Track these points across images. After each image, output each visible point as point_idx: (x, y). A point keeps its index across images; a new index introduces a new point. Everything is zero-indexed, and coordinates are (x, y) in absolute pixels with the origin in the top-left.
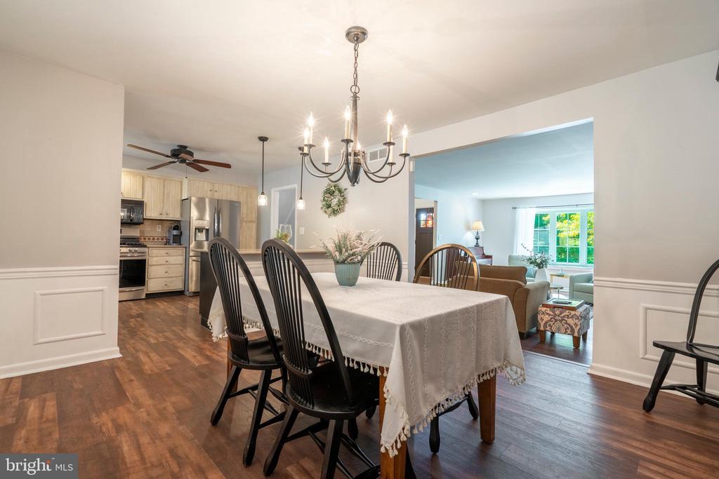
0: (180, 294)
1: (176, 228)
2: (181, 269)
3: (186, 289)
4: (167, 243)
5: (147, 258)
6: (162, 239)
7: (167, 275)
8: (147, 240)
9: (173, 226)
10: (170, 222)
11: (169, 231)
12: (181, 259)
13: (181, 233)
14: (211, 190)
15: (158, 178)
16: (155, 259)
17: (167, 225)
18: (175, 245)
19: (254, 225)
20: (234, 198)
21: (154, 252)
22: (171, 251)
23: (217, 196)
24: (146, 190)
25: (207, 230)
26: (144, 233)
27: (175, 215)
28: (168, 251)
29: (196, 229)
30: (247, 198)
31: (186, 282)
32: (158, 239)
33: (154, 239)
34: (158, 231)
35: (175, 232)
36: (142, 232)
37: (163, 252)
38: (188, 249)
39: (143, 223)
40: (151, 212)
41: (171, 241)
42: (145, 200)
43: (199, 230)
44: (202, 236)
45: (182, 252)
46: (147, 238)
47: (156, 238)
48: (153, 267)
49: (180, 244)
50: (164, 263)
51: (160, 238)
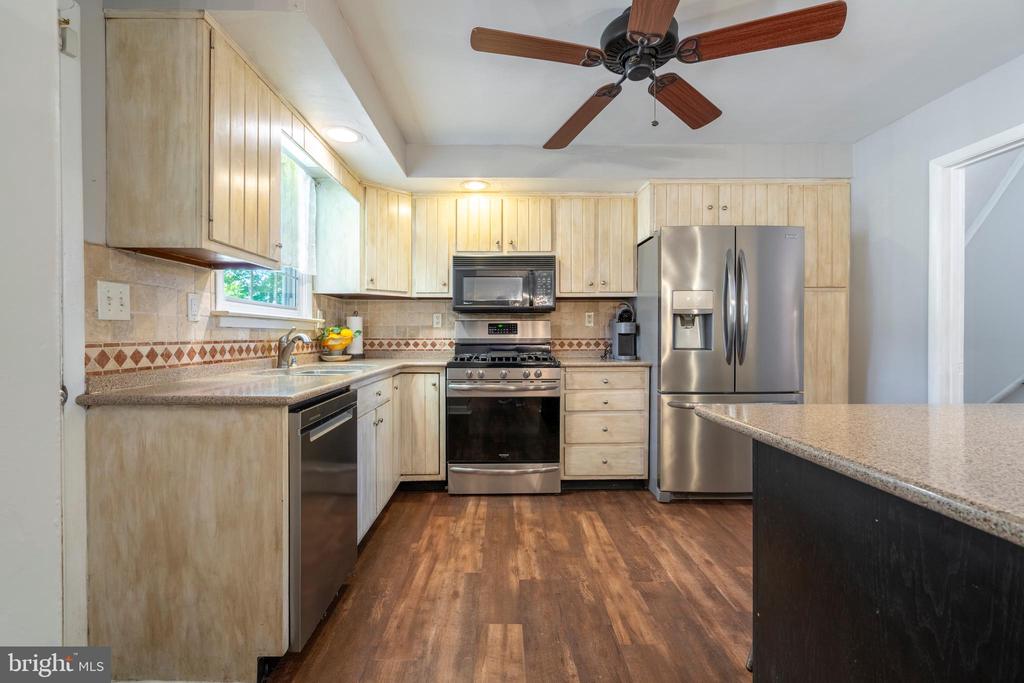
0: (638, 485)
1: (627, 316)
2: (640, 423)
3: (654, 476)
4: (606, 355)
5: (561, 393)
6: (597, 345)
7: (605, 437)
8: (566, 347)
9: (619, 312)
10: (611, 304)
11: (611, 326)
12: (636, 398)
13: (638, 328)
14: (711, 208)
15: (584, 198)
16: (580, 396)
17: (607, 309)
18: (624, 360)
19: (842, 298)
20: (777, 220)
21: (578, 378)
22: (615, 377)
23: (727, 219)
24: (560, 229)
25: (706, 317)
26: (559, 332)
27: (621, 284)
28: (605, 376)
29: (675, 316)
30: (816, 217)
31: (652, 455)
32: (588, 344)
33: (579, 345)
34: (587, 326)
35: (624, 328)
36: (555, 329)
37: (596, 378)
38: (655, 371)
39: (555, 309)
40: (570, 283)
41: (616, 350)
42: (558, 254)
43: (683, 318)
44: (692, 337)
45: (642, 379)
46: (566, 342)
47: (584, 342)
48: (575, 417)
49: (637, 359)
50: (600, 406)
51: (593, 342)
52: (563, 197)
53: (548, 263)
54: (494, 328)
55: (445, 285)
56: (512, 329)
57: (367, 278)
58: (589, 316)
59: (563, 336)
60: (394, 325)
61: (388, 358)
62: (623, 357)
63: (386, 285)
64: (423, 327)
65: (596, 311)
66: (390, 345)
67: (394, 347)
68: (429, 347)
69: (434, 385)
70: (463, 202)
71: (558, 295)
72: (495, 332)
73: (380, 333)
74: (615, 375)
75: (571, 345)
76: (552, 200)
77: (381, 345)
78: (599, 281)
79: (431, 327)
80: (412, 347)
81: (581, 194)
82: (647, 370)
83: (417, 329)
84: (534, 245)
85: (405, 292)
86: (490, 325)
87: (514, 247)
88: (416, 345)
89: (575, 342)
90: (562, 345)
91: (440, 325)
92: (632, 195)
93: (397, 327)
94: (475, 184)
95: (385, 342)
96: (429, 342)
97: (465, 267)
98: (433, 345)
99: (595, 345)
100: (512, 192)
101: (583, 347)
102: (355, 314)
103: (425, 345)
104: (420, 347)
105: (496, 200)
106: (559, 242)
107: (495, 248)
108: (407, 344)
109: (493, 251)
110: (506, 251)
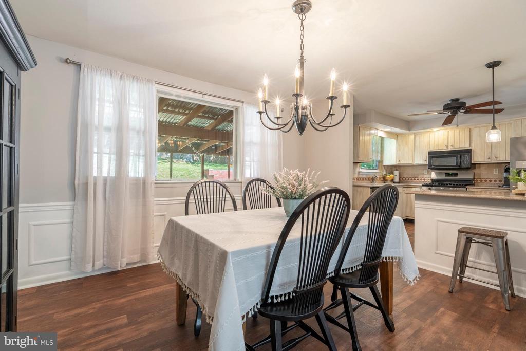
54: (447, 174)
55: (425, 161)
56: (456, 174)
57: (398, 160)
58: (496, 170)
59: (482, 177)
64: (420, 174)
66: (409, 179)
67: (410, 180)
70: (432, 134)
72: (448, 176)
73: (405, 176)
75: (486, 181)
76: (470, 129)
77: (406, 179)
78: (493, 156)
79: (424, 174)
83: (418, 175)
84: (462, 145)
85: (412, 164)
86: (445, 173)
87: (453, 147)
90: (481, 181)
93: (411, 174)
97: (433, 155)
98: (424, 180)
99: (494, 181)
102: (397, 170)
103: (421, 180)
105: (445, 132)
107: (445, 148)
108: (415, 179)
109: (445, 149)
110: (450, 149)
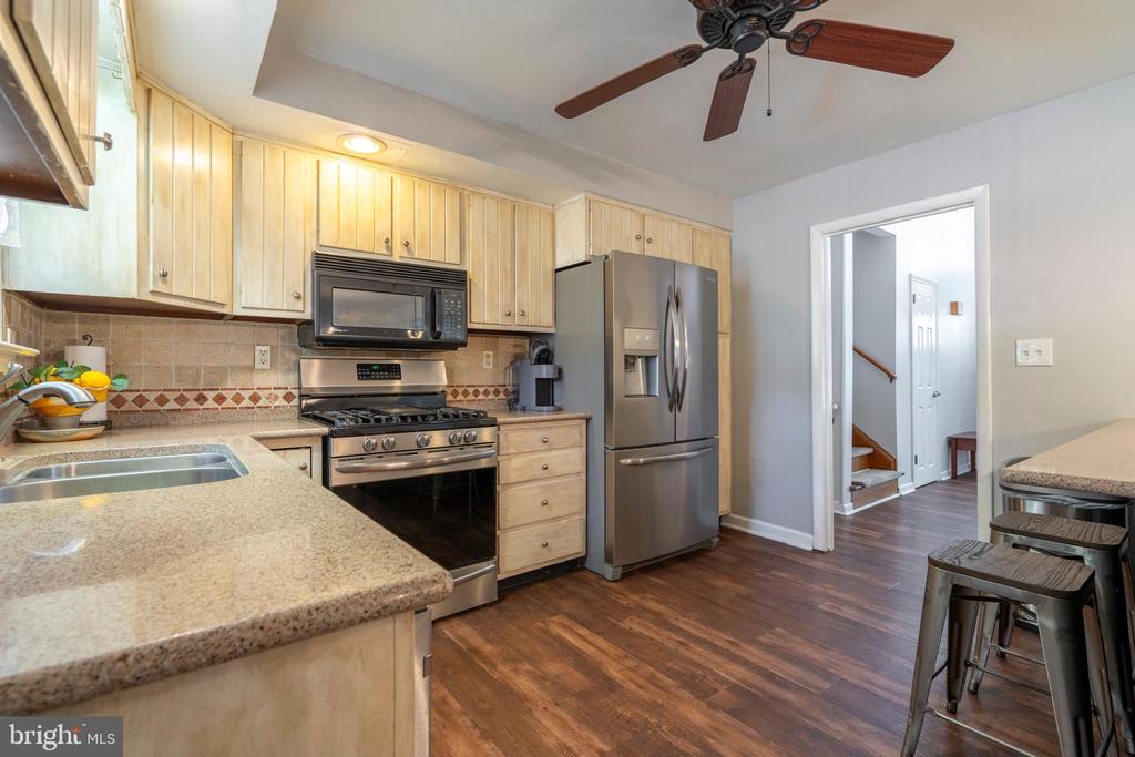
1: (545, 357)
2: (579, 489)
4: (510, 403)
5: (496, 460)
6: (497, 393)
7: (546, 513)
8: (460, 397)
10: (511, 341)
12: (573, 458)
13: (560, 371)
14: (638, 238)
15: (499, 200)
16: (517, 462)
18: (546, 413)
19: (728, 344)
21: (512, 439)
24: (470, 236)
25: (648, 359)
26: (456, 376)
28: (539, 435)
29: (626, 356)
31: (588, 527)
32: (486, 393)
33: (476, 393)
34: (485, 368)
35: (542, 371)
36: (452, 372)
37: (533, 436)
39: (464, 344)
40: (484, 313)
42: (468, 267)
45: (580, 434)
46: (460, 390)
47: (481, 390)
48: (512, 491)
49: (560, 410)
50: (539, 473)
51: (491, 389)
52: (474, 193)
53: (456, 280)
54: (365, 371)
55: (298, 297)
56: (394, 372)
58: (488, 356)
59: (457, 382)
60: (173, 364)
61: (158, 425)
62: (545, 408)
63: (187, 289)
64: (233, 369)
65: (495, 349)
66: (162, 400)
67: (172, 405)
68: (246, 402)
69: (304, 468)
70: (331, 166)
71: (470, 326)
72: (368, 377)
74: (553, 432)
75: (466, 393)
76: (460, 194)
77: (141, 400)
78: (516, 310)
79: (252, 369)
80: (211, 404)
81: (497, 194)
82: (585, 421)
83: (222, 371)
84: (437, 252)
85: (222, 305)
86: (359, 366)
87: (410, 251)
88: (220, 399)
89: (471, 390)
90: (455, 394)
91: (268, 366)
92: (550, 207)
93: (179, 368)
94: (363, 143)
95: (151, 397)
96: (246, 394)
97: (333, 269)
98: (255, 398)
99: (494, 393)
100: (404, 170)
101: (481, 397)
102: (87, 339)
103: (238, 399)
104: (229, 403)
105: (383, 177)
106: (469, 255)
107: (381, 248)
108: (201, 399)
109: (379, 252)
110: (398, 255)
